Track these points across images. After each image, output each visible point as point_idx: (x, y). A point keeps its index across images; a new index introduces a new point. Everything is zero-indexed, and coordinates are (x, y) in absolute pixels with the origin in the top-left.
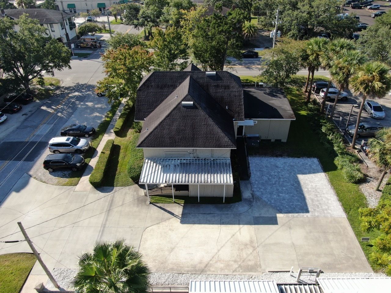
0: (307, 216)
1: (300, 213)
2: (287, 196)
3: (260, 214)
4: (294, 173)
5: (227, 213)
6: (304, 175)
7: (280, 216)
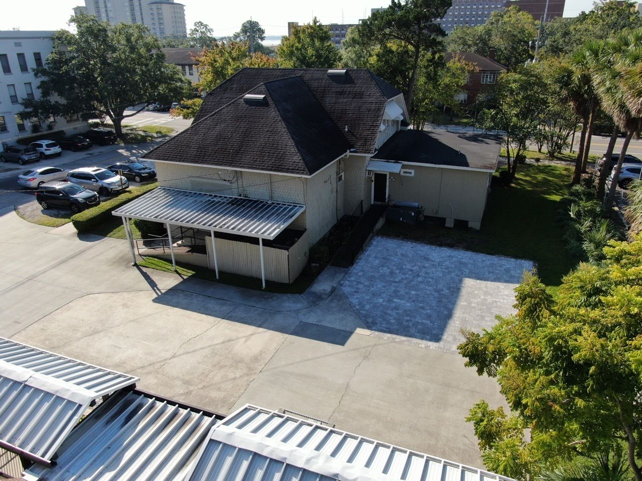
0: (427, 347)
1: (416, 337)
2: (409, 304)
3: (320, 321)
4: (459, 273)
5: (254, 305)
6: (478, 281)
7: (361, 333)
